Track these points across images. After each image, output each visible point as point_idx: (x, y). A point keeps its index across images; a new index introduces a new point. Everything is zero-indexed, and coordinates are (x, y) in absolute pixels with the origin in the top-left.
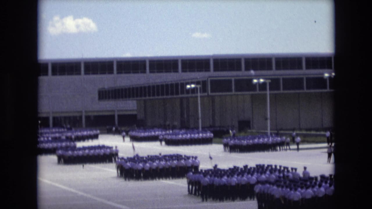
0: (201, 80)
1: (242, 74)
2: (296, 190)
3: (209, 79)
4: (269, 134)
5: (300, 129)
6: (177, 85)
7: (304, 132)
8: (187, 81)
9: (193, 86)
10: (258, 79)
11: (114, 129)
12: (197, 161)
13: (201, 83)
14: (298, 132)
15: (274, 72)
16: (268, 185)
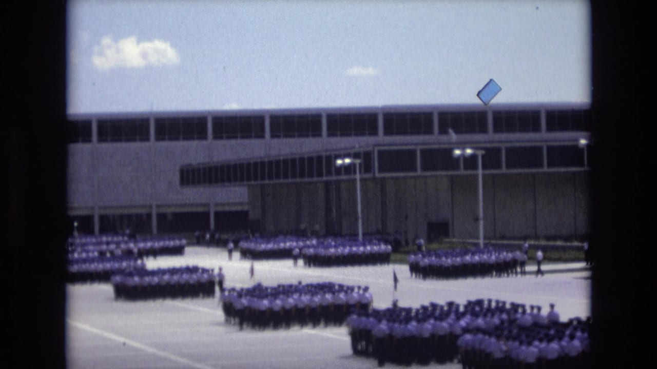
0: (362, 150)
1: (434, 140)
2: (530, 344)
3: (376, 149)
4: (482, 246)
5: (537, 238)
6: (319, 158)
7: (543, 243)
8: (337, 153)
9: (347, 161)
10: (463, 149)
11: (208, 236)
12: (367, 295)
13: (362, 156)
14: (532, 242)
15: (491, 137)
16: (480, 336)
